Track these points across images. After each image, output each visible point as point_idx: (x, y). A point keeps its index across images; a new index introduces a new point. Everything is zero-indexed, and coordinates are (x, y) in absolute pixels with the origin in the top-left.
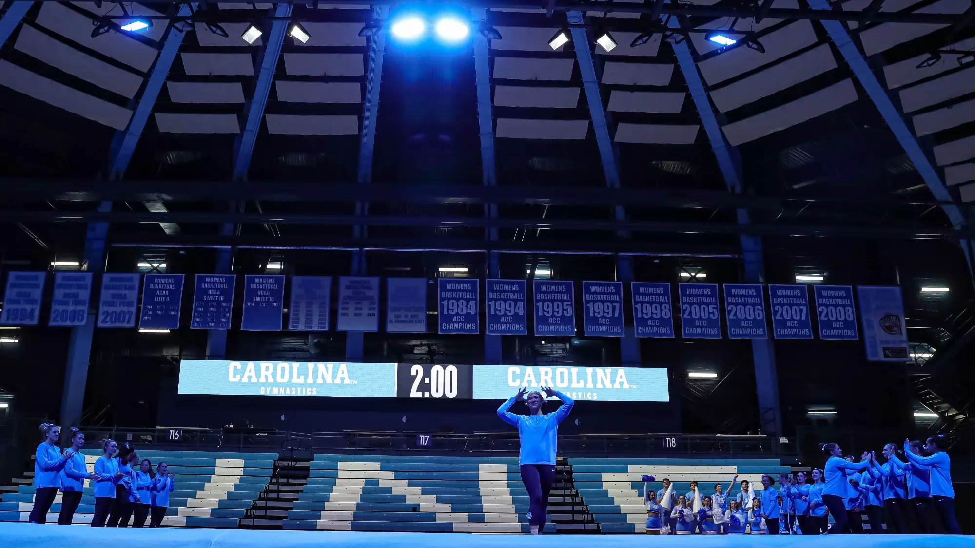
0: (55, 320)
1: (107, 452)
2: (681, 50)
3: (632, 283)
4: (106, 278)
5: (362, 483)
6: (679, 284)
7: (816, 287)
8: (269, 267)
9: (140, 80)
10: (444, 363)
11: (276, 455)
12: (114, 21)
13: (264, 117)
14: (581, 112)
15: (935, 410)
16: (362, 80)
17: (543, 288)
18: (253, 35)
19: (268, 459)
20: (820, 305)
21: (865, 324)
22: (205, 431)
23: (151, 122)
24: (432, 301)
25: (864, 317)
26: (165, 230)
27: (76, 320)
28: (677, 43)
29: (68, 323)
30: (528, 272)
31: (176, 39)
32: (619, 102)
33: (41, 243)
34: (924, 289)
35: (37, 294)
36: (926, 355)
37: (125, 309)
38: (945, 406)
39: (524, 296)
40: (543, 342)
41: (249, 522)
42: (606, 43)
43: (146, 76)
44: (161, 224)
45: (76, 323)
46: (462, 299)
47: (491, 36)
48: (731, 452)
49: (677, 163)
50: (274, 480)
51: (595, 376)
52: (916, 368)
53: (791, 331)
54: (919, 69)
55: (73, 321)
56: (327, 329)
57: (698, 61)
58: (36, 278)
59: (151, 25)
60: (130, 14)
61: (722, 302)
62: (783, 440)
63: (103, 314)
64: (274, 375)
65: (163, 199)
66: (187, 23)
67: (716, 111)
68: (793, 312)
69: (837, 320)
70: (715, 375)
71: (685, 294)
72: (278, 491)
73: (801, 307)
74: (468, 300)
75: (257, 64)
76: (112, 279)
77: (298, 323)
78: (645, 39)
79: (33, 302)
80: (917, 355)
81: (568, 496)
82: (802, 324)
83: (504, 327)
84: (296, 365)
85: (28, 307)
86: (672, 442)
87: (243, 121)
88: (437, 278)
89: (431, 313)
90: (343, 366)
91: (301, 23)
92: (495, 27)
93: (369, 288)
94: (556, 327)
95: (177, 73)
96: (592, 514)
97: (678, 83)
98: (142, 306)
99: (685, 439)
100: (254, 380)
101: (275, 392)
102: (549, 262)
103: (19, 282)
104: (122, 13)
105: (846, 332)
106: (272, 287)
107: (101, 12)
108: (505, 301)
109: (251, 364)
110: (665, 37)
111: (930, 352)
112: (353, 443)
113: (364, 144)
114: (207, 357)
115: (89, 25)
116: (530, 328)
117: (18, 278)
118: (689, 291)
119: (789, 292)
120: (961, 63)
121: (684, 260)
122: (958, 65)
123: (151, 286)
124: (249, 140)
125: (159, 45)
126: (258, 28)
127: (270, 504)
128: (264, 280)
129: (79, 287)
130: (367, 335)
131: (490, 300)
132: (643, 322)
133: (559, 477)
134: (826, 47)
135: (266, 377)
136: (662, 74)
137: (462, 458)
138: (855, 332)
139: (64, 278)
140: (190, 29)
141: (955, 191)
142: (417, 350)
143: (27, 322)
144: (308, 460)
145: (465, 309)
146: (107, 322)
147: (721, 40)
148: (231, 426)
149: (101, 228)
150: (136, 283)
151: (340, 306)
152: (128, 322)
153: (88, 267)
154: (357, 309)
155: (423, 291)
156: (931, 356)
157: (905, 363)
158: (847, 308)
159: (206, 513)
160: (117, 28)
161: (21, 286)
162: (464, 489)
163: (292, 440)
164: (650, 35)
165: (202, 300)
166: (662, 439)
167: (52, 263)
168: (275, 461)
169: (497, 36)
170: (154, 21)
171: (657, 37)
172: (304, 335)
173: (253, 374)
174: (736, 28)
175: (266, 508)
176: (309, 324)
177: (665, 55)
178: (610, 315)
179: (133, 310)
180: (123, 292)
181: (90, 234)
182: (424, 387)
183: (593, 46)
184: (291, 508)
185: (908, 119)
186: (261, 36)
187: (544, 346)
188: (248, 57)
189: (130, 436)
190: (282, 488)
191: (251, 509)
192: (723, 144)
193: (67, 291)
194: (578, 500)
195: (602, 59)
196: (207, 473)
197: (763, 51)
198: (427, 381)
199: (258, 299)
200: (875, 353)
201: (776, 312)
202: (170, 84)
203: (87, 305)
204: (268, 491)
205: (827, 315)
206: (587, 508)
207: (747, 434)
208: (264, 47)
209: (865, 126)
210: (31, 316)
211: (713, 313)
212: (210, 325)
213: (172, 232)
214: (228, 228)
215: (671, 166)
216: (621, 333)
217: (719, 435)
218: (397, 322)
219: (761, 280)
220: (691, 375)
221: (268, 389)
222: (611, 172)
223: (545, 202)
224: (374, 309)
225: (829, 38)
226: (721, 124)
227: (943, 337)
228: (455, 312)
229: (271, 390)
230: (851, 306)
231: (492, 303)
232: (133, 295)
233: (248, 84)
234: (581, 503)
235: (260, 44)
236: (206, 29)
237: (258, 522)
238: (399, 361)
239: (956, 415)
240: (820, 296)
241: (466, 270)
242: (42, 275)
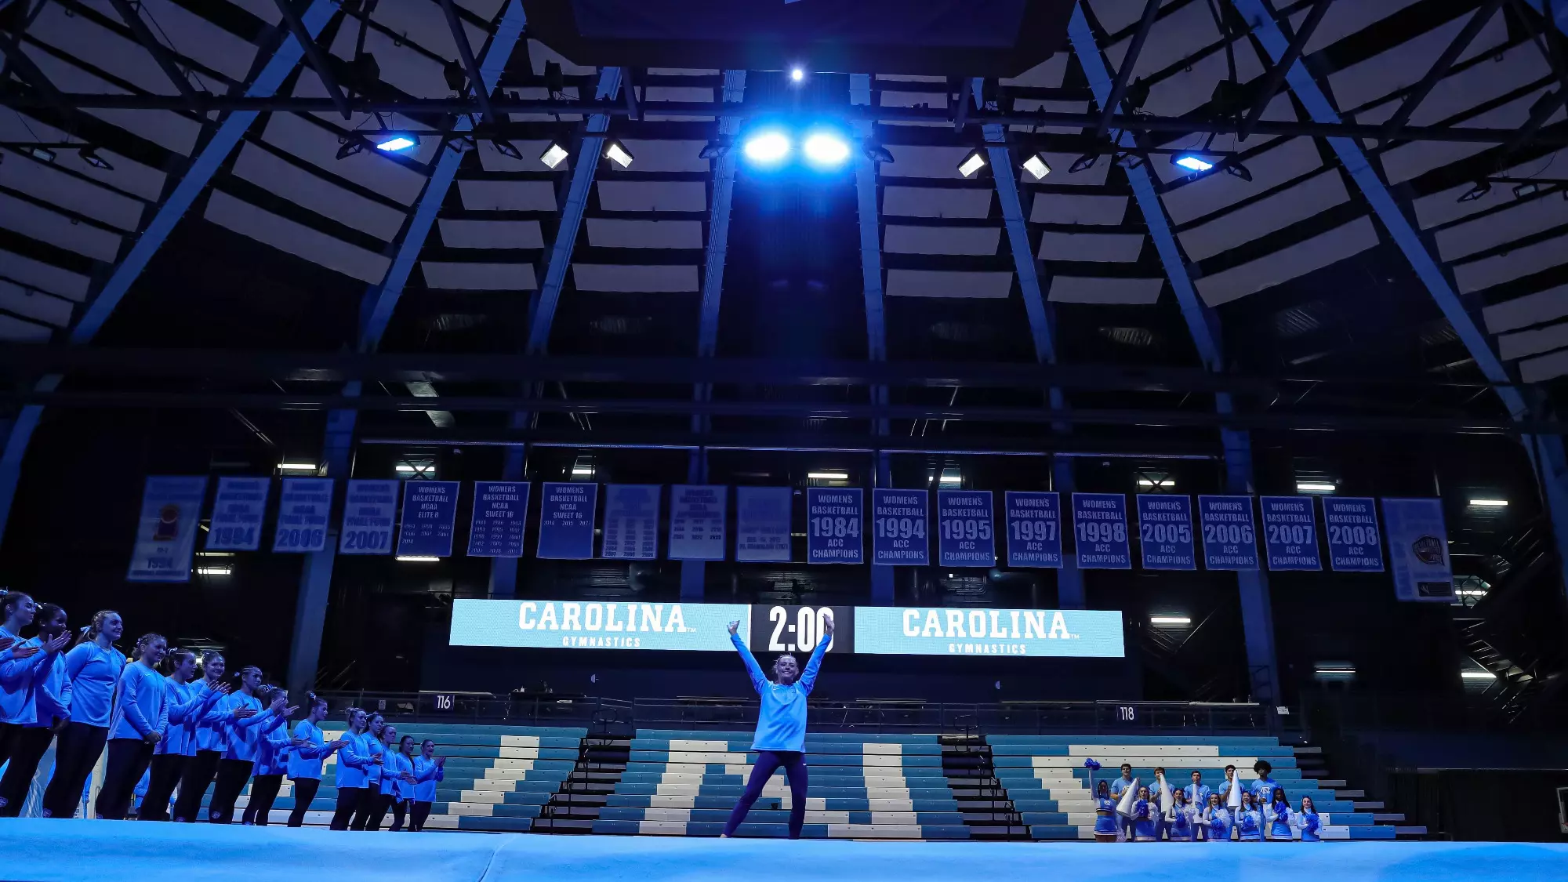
0: (281, 543)
1: (354, 725)
2: (1137, 178)
3: (1073, 494)
4: (353, 486)
5: (703, 769)
6: (1138, 495)
7: (1325, 499)
8: (575, 472)
9: (402, 217)
10: (816, 604)
11: (584, 731)
12: (368, 137)
13: (570, 267)
14: (1002, 260)
15: (1491, 669)
16: (704, 217)
17: (951, 501)
18: (556, 156)
19: (572, 737)
20: (1330, 525)
21: (1392, 550)
22: (488, 698)
23: (416, 274)
24: (799, 519)
25: (1391, 541)
26: (434, 422)
27: (310, 545)
28: (1132, 167)
29: (300, 548)
30: (931, 479)
31: (451, 162)
32: (1054, 247)
33: (264, 438)
34: (1473, 502)
35: (258, 507)
36: (1478, 593)
37: (378, 529)
38: (1505, 662)
39: (924, 512)
40: (951, 576)
41: (546, 823)
42: (1035, 167)
43: (411, 212)
44: (429, 413)
45: (311, 548)
46: (840, 515)
47: (879, 158)
48: (1211, 727)
49: (1134, 330)
50: (581, 765)
51: (1022, 620)
52: (1464, 610)
53: (1291, 560)
54: (1462, 203)
55: (306, 545)
56: (654, 557)
57: (1161, 193)
58: (256, 486)
59: (418, 142)
60: (389, 128)
61: (1196, 519)
62: (1282, 710)
63: (348, 535)
64: (582, 620)
65: (431, 379)
66: (467, 140)
67: (1186, 260)
68: (1295, 533)
69: (1354, 545)
70: (1188, 621)
71: (1145, 509)
72: (587, 781)
73: (1305, 528)
74: (848, 518)
75: (561, 193)
76: (360, 488)
77: (616, 549)
78: (1088, 162)
79: (252, 518)
80: (1464, 593)
81: (986, 787)
82: (1306, 551)
83: (897, 555)
84: (612, 606)
85: (246, 526)
86: (1128, 713)
87: (541, 273)
88: (806, 487)
89: (797, 535)
90: (676, 608)
91: (622, 141)
92: (884, 146)
93: (713, 501)
94: (969, 555)
95: (453, 207)
96: (1019, 813)
97: (1134, 222)
98: (401, 525)
99: (1148, 708)
100: (554, 626)
101: (583, 643)
102: (959, 465)
103: (233, 491)
104: (378, 127)
105: (1367, 562)
106: (580, 499)
107: (350, 125)
108: (899, 518)
109: (550, 606)
110: (1115, 159)
111: (1482, 589)
112: (690, 714)
113: (705, 304)
114: (489, 596)
115: (334, 143)
116: (934, 556)
117: (231, 485)
118: (1151, 505)
119: (1288, 507)
120: (1517, 196)
121: (1145, 462)
122: (1514, 198)
123: (414, 498)
124: (549, 299)
125: (428, 170)
126: (564, 147)
127: (575, 798)
128: (569, 490)
129: (316, 498)
130: (710, 565)
131: (879, 517)
132: (1088, 548)
133: (973, 761)
134: (1334, 173)
135: (571, 623)
136: (1113, 209)
137: (841, 735)
138: (1379, 561)
139: (296, 487)
140: (471, 148)
141: (1512, 368)
142: (778, 586)
143: (244, 546)
144: (628, 738)
145: (843, 530)
146: (353, 547)
147: (1192, 164)
148: (523, 690)
149: (346, 419)
150: (394, 493)
151: (673, 525)
152: (382, 546)
153: (328, 471)
154: (695, 529)
155: (786, 506)
156: (1484, 593)
157: (1448, 603)
158: (1369, 528)
159: (487, 811)
160: (372, 147)
161: (235, 497)
162: (842, 778)
163: (608, 709)
164: (1095, 157)
165: (483, 517)
166: (1113, 709)
167: (279, 466)
168: (582, 739)
169: (886, 158)
170: (421, 137)
171: (1105, 159)
172: (622, 565)
173: (553, 618)
174: (1212, 148)
175: (569, 804)
176: (630, 550)
177: (1117, 184)
178: (1044, 538)
179: (389, 529)
180: (377, 505)
181: (331, 427)
182: (788, 637)
183: (1018, 171)
184: (604, 804)
185: (1447, 270)
186: (567, 157)
187: (954, 580)
188: (549, 186)
189: (382, 704)
190: (591, 775)
191: (549, 805)
192: (1196, 304)
193: (299, 504)
194: (1000, 794)
195: (1031, 189)
196: (489, 753)
197: (1250, 179)
198: (792, 628)
199: (561, 515)
200: (1407, 589)
201: (1270, 534)
202: (441, 221)
203: (326, 523)
204: (571, 780)
205: (1340, 538)
206: (1012, 805)
207: (1232, 702)
208: (571, 173)
209: (1390, 280)
210: (250, 540)
211: (1184, 534)
212: (493, 551)
213: (444, 424)
214: (519, 420)
215: (1125, 334)
216: (1058, 563)
217: (1193, 703)
218: (750, 547)
219: (1250, 489)
220: (1154, 620)
221: (574, 639)
222: (1043, 342)
223: (953, 383)
224: (719, 530)
225: (1339, 161)
226: (1192, 277)
227: (1500, 568)
228: (830, 534)
229: (577, 641)
230: (1373, 525)
231: (881, 522)
232: (389, 510)
233: (549, 223)
234: (1005, 798)
235: (566, 168)
236: (492, 149)
237: (559, 823)
238: (753, 601)
239: (1519, 676)
240: (1331, 511)
241: (845, 476)
242: (264, 482)
